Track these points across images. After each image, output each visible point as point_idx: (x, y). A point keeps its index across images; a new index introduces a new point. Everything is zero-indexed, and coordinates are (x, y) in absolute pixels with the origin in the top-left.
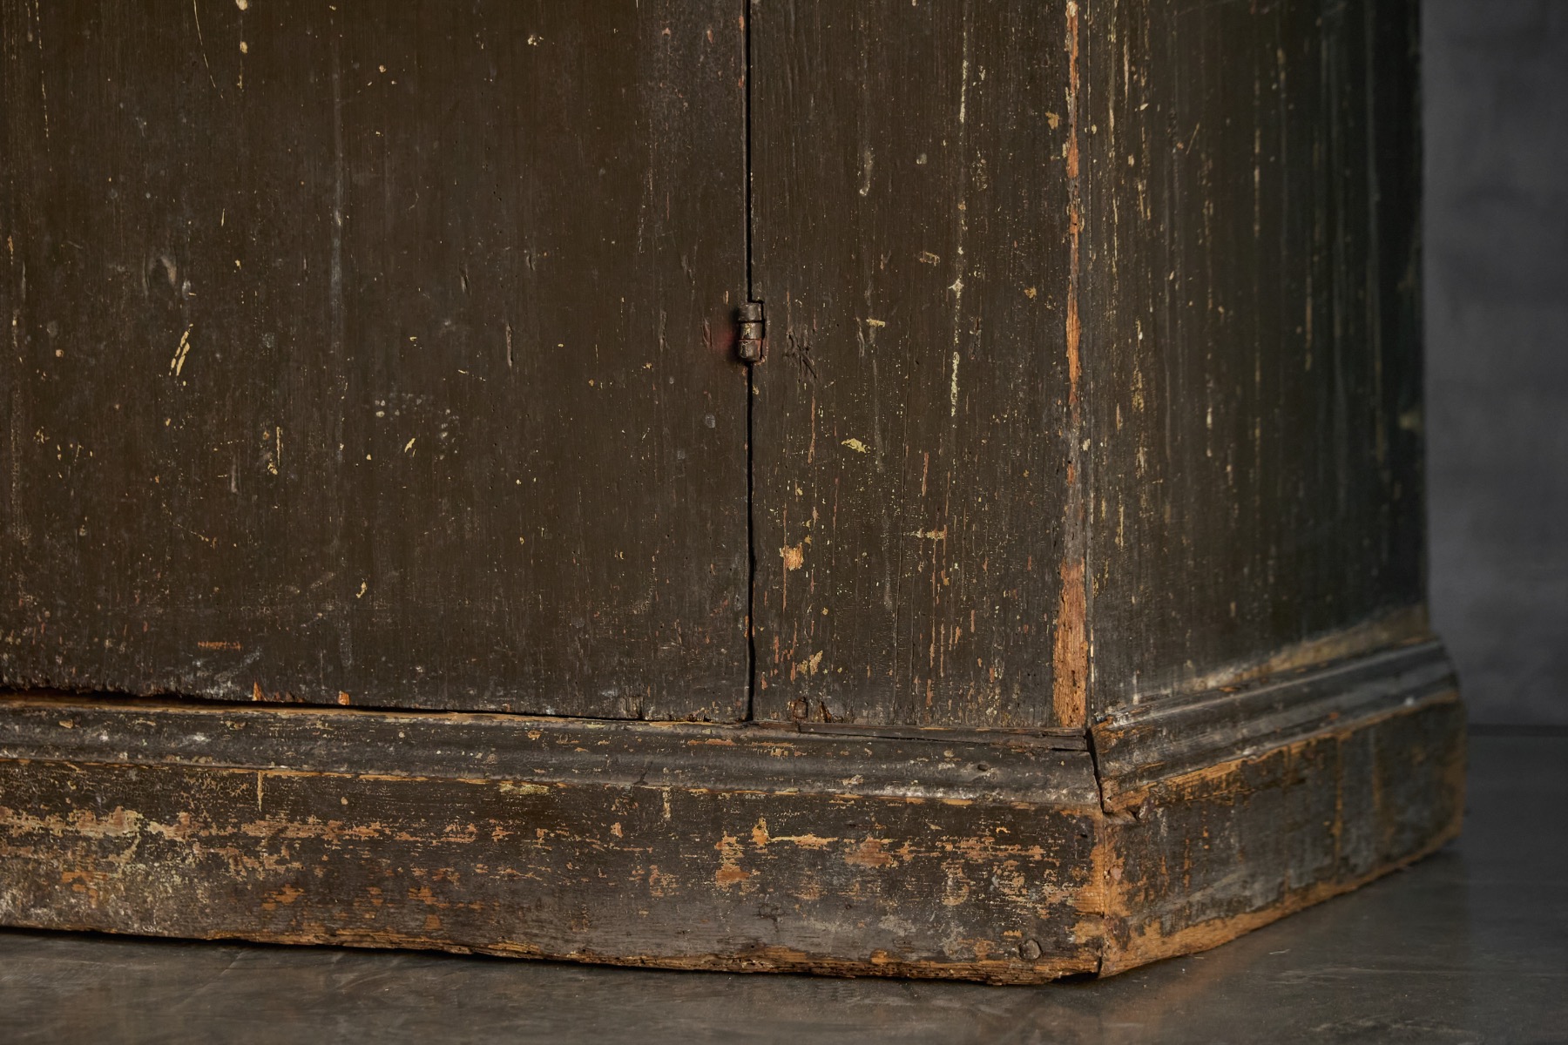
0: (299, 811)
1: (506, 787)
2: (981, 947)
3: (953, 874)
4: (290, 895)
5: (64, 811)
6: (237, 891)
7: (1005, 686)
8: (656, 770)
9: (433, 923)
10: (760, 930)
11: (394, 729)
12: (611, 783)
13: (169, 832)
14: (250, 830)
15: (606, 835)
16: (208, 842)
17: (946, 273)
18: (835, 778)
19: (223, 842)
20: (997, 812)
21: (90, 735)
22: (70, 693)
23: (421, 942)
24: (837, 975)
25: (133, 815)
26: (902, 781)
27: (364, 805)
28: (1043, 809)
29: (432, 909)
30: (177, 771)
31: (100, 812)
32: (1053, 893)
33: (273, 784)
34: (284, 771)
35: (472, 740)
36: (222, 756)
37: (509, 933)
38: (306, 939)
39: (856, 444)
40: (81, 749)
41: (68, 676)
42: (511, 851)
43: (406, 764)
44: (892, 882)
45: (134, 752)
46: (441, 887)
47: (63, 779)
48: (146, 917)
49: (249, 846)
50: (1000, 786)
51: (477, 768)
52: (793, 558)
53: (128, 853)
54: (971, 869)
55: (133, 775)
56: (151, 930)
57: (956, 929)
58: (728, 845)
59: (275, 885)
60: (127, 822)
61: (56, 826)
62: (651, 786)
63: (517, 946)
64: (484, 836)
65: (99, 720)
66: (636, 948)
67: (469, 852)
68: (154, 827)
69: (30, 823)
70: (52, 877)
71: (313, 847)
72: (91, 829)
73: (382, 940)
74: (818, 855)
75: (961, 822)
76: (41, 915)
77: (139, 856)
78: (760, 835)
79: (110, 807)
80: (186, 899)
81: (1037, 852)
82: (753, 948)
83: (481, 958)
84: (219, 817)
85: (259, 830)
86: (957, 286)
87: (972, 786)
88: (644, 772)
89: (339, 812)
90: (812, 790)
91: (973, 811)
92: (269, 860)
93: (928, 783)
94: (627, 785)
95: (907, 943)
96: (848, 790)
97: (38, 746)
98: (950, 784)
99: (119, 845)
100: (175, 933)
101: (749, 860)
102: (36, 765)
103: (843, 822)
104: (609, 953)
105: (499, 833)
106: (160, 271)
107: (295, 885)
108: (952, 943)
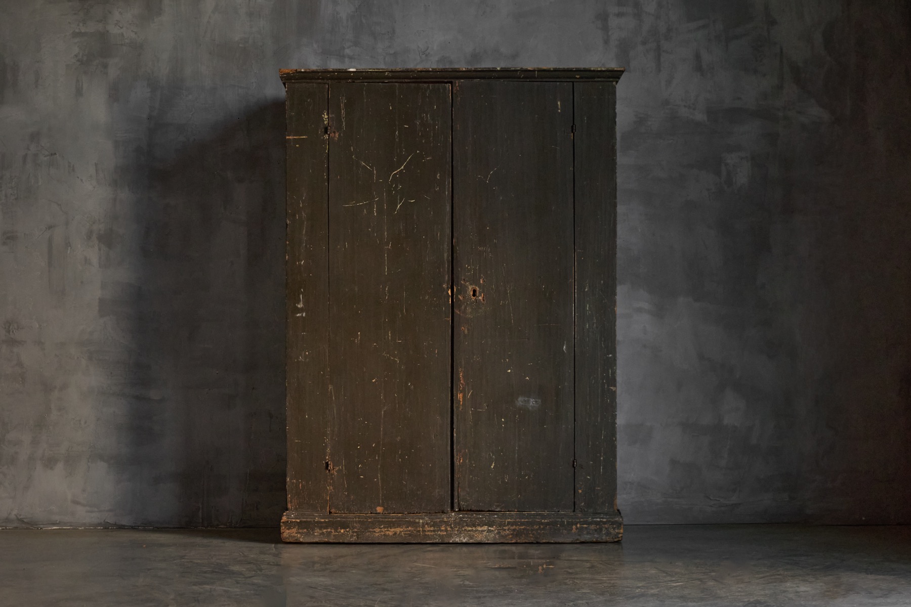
0: (512, 525)
1: (543, 521)
2: (607, 538)
3: (604, 529)
4: (511, 536)
5: (475, 527)
6: (502, 536)
7: (608, 506)
8: (563, 518)
9: (532, 539)
10: (579, 537)
11: (525, 514)
12: (558, 520)
13: (492, 529)
14: (504, 528)
15: (557, 526)
16: (498, 530)
17: (600, 456)
18: (588, 518)
19: (500, 530)
20: (610, 521)
21: (478, 516)
22: (473, 511)
23: (531, 541)
24: (588, 543)
25: (486, 527)
26: (597, 518)
27: (522, 524)
28: (616, 521)
29: (532, 537)
30: (493, 521)
31: (481, 527)
32: (617, 531)
33: (508, 522)
34: (509, 520)
35: (537, 515)
36: (500, 518)
37: (543, 539)
38: (513, 542)
39: (588, 477)
40: (477, 518)
41: (474, 508)
42: (543, 529)
43: (528, 518)
44: (596, 530)
45: (486, 518)
46: (533, 534)
47: (475, 522)
48: (488, 540)
49: (505, 530)
50: (610, 518)
51: (538, 519)
52: (580, 491)
53: (486, 532)
54: (606, 529)
55: (487, 521)
56: (489, 542)
57: (604, 536)
58: (574, 527)
59: (509, 535)
60: (486, 528)
61: (474, 529)
62: (563, 520)
63: (544, 541)
64: (540, 527)
65: (480, 514)
66: (561, 540)
67: (537, 529)
68: (490, 528)
69: (470, 529)
70: (473, 536)
71: (514, 530)
72: (480, 529)
73: (524, 541)
74: (586, 528)
75: (605, 523)
76: (471, 541)
77: (487, 532)
78: (578, 525)
79: (483, 526)
80: (494, 537)
81: (615, 526)
82: (577, 539)
83: (538, 543)
84: (500, 526)
85: (507, 528)
86: (602, 458)
87: (605, 518)
88: (562, 518)
89: (518, 525)
90: (585, 519)
91: (606, 521)
92: (508, 532)
93: (600, 518)
94: (560, 520)
95: (598, 538)
96: (590, 519)
97: (469, 518)
98: (603, 518)
99: (484, 531)
100: (493, 542)
101: (577, 528)
102: (471, 520)
103: (589, 524)
104: (557, 541)
105: (542, 527)
106: (490, 454)
107: (511, 535)
108: (604, 537)
